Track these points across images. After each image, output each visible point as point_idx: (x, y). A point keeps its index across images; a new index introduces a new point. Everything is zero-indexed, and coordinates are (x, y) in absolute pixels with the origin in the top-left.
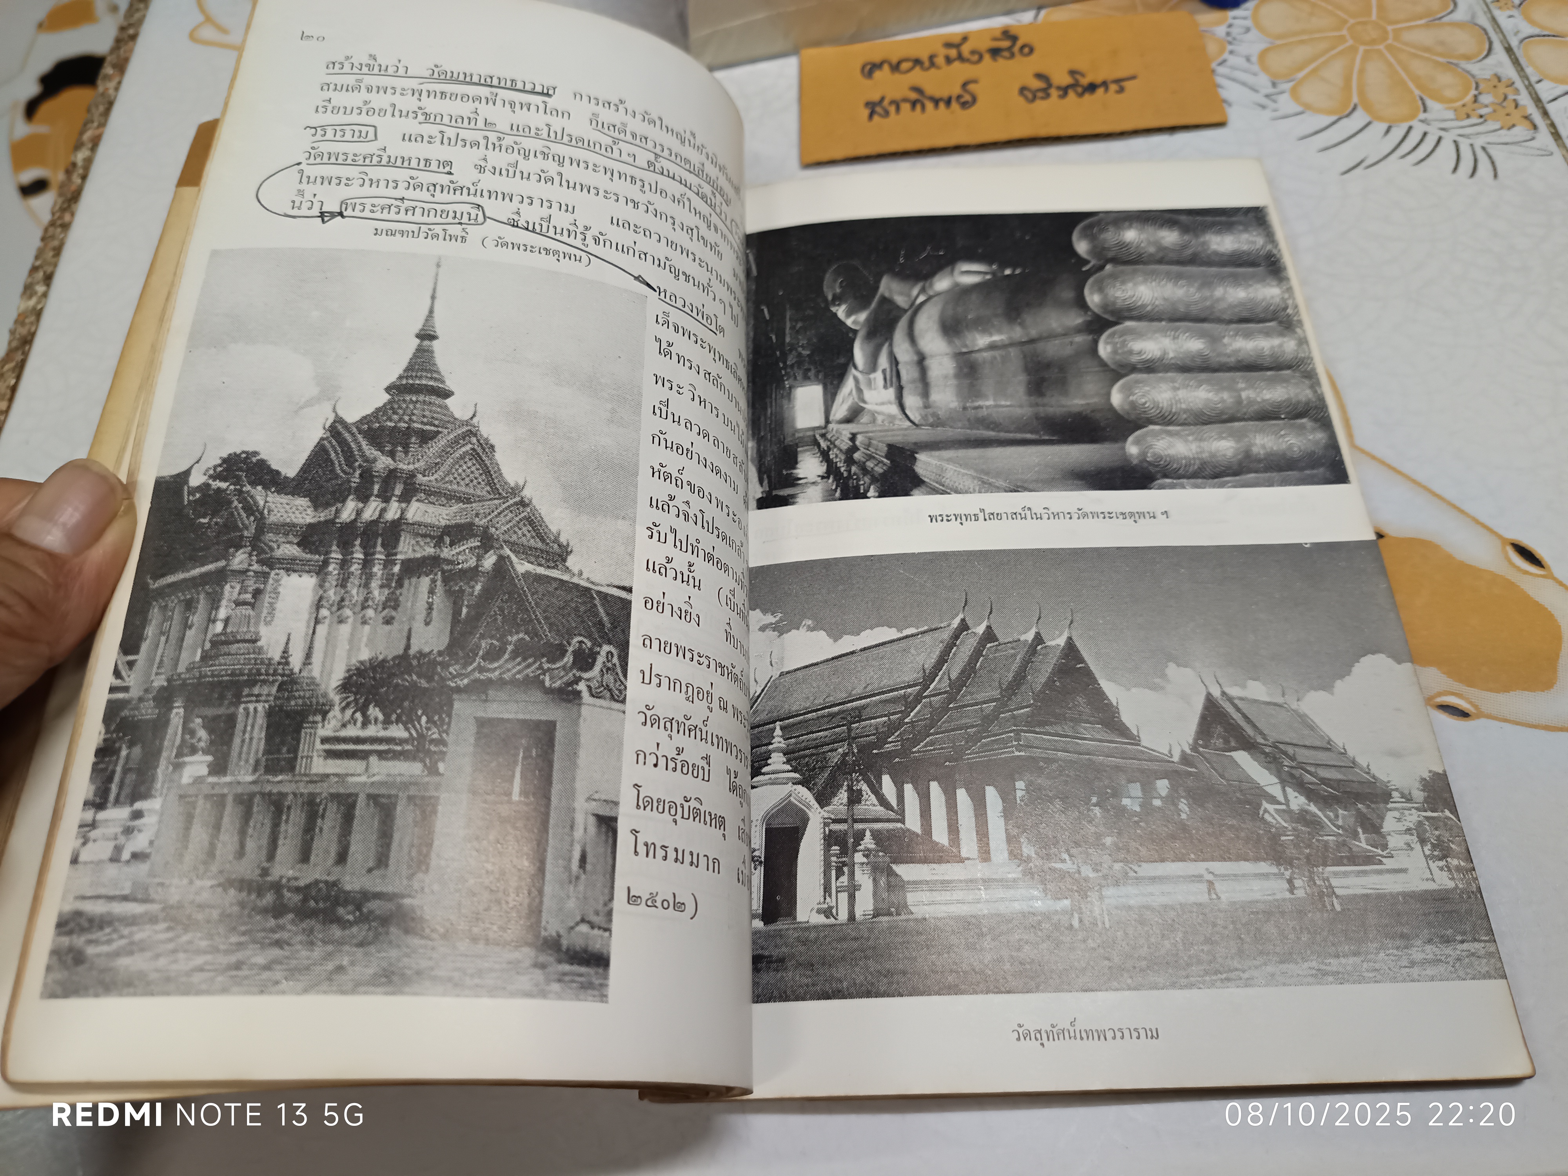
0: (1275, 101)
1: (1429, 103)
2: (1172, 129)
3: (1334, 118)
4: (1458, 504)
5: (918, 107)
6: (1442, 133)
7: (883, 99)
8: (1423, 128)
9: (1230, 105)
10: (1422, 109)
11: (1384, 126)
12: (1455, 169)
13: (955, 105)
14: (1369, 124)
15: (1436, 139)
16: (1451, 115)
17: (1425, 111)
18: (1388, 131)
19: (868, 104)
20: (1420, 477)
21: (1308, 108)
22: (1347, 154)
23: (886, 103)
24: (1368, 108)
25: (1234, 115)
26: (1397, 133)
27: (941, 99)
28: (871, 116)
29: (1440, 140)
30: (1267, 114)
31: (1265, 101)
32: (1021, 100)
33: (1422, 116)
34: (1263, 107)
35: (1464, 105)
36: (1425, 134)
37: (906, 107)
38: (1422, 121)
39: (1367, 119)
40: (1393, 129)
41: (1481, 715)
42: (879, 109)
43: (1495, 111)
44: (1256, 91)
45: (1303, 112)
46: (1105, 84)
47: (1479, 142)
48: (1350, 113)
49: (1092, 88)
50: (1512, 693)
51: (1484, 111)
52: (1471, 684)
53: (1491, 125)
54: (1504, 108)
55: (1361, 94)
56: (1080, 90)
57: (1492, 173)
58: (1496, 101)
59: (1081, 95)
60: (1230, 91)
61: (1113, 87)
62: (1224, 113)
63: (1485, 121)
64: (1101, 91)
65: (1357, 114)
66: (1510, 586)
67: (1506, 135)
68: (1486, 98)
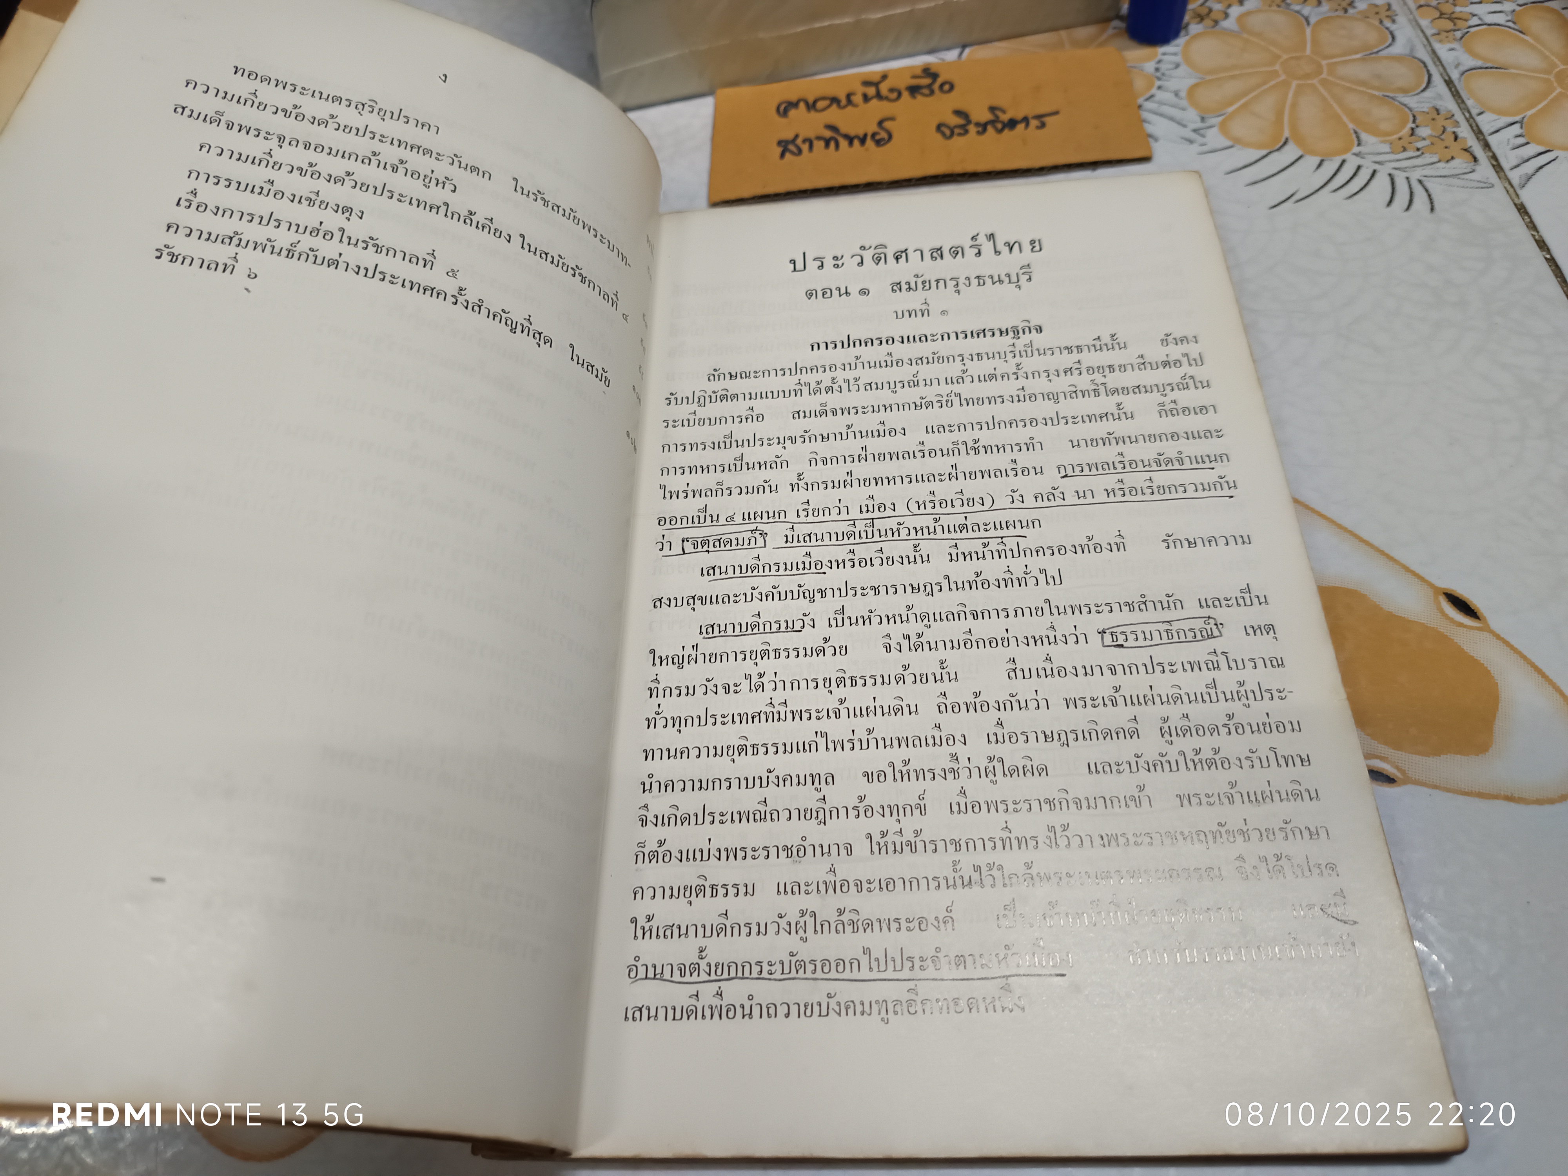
0: (1203, 136)
1: (1364, 136)
2: (1094, 165)
3: (1264, 152)
4: (1387, 551)
5: (832, 144)
6: (1377, 167)
7: (797, 136)
8: (1358, 161)
9: (1156, 140)
10: (1356, 143)
11: (1317, 160)
12: (1390, 203)
13: (869, 142)
14: (1301, 157)
15: (1370, 172)
16: (1386, 148)
17: (1359, 144)
18: (1320, 165)
19: (779, 143)
20: (1346, 522)
21: (1237, 142)
22: (1277, 189)
23: (799, 141)
24: (1300, 142)
25: (1159, 150)
26: (1330, 167)
27: (857, 137)
28: (782, 155)
29: (1374, 173)
30: (1195, 148)
31: (1193, 136)
32: (939, 136)
33: (1356, 149)
34: (1191, 142)
35: (1400, 139)
36: (1359, 168)
37: (819, 145)
38: (1355, 154)
39: (1300, 153)
40: (1326, 164)
41: (1408, 780)
42: (791, 147)
43: (1432, 144)
44: (1185, 126)
45: (1231, 147)
46: (1026, 120)
47: (1415, 176)
48: (1282, 147)
49: (1012, 124)
50: (1443, 757)
51: (1420, 144)
52: (1397, 746)
53: (1428, 158)
54: (1442, 140)
55: (1294, 128)
56: (999, 126)
57: (1429, 206)
58: (1434, 134)
59: (1000, 131)
60: (1157, 126)
61: (1034, 123)
62: (1149, 148)
63: (1423, 153)
64: (1021, 127)
65: (1287, 148)
66: (1442, 639)
67: (1443, 168)
68: (1424, 132)
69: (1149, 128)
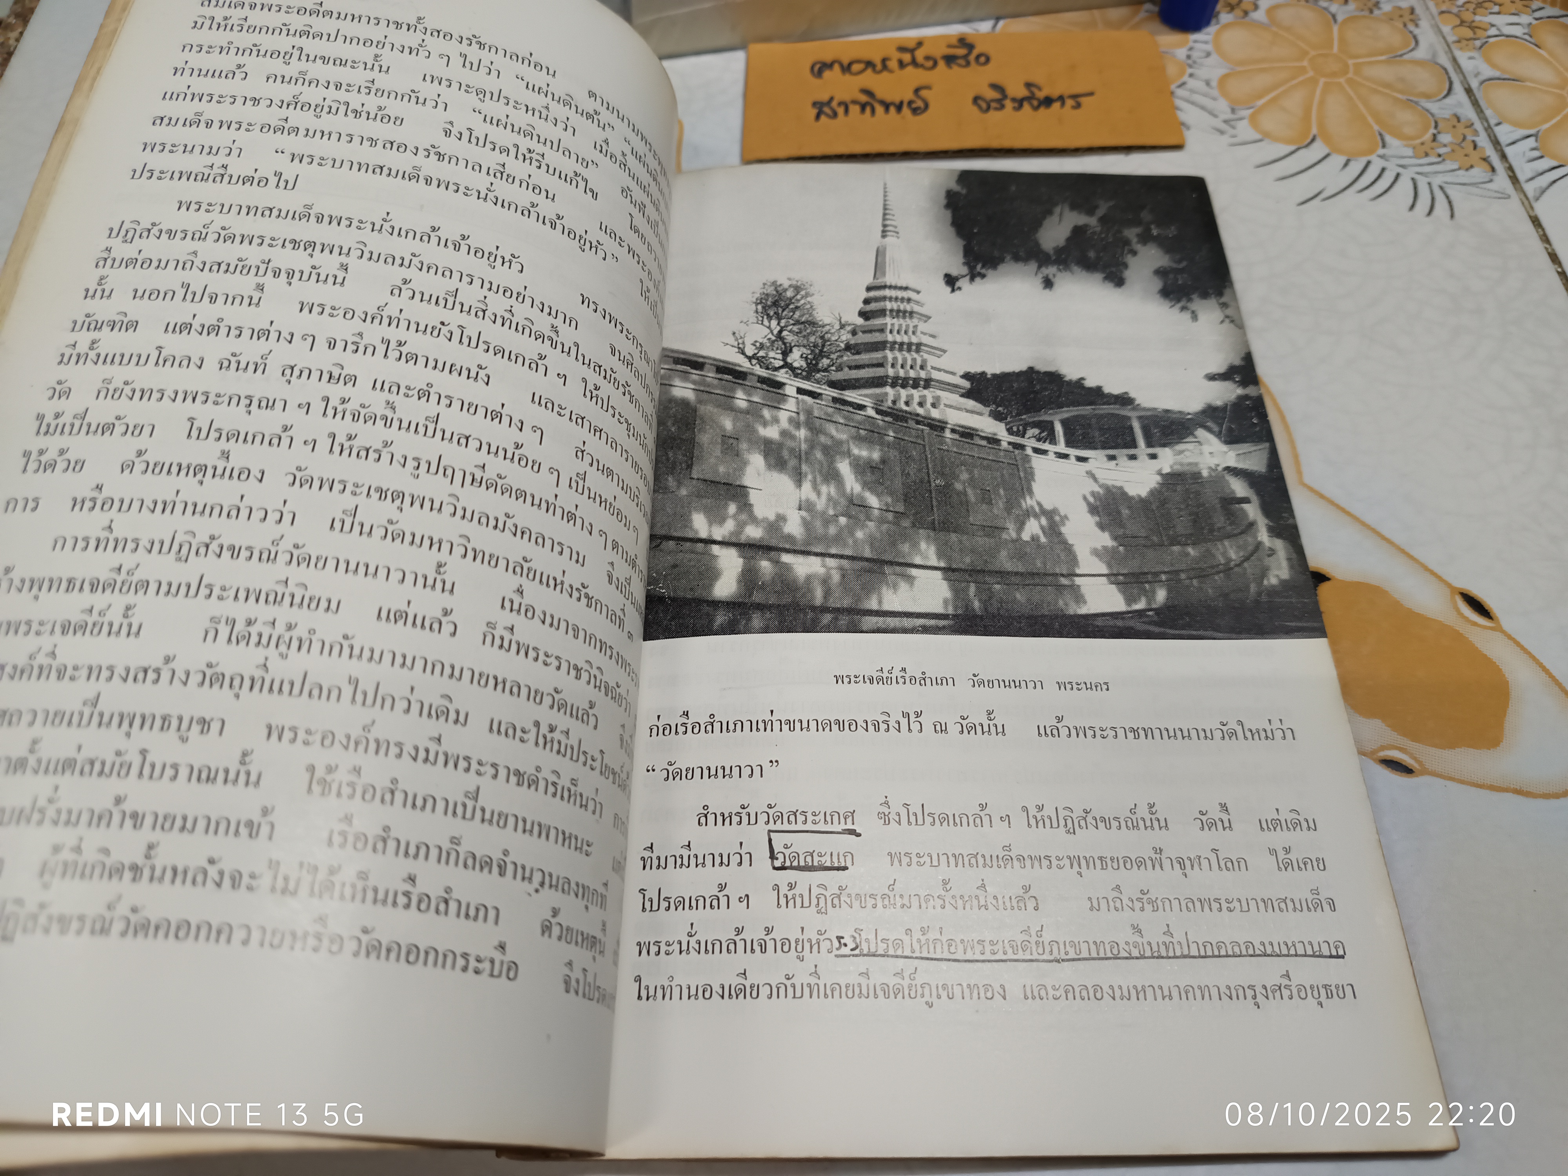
0: (1233, 127)
1: (1388, 138)
2: (1128, 149)
3: (1293, 148)
4: (1407, 549)
5: (868, 110)
6: (1400, 170)
7: (832, 99)
8: (1382, 163)
9: (1188, 128)
10: (1380, 144)
11: (1342, 159)
12: (1412, 207)
13: (906, 110)
14: (1327, 156)
15: (1394, 175)
16: (1409, 152)
17: (1384, 146)
18: (1346, 165)
19: (815, 104)
20: (1369, 519)
21: (1266, 136)
22: (1306, 185)
23: (834, 104)
24: (1328, 140)
25: (1191, 138)
26: (1356, 167)
27: (892, 104)
28: (818, 117)
29: (1398, 176)
30: (1225, 139)
31: (1224, 127)
32: (975, 109)
33: (1381, 151)
34: (1222, 132)
35: (1422, 144)
36: (1383, 170)
37: (855, 109)
38: (1382, 157)
39: (1326, 151)
40: (1352, 164)
41: (1425, 772)
42: (826, 110)
43: (1453, 151)
44: (1215, 116)
45: (1260, 140)
46: (1061, 99)
47: (1437, 181)
48: (1309, 143)
49: (1048, 102)
50: (1458, 750)
51: (1442, 151)
52: (1415, 738)
53: (1449, 165)
54: (1463, 148)
55: (1321, 125)
56: (1035, 103)
57: (1448, 213)
58: (1455, 141)
59: (1036, 108)
60: (1188, 114)
61: (1070, 103)
62: (1182, 136)
63: (1444, 160)
64: (1056, 105)
65: (1315, 146)
66: (1458, 637)
67: (1463, 176)
68: (1445, 138)
69: (1182, 116)
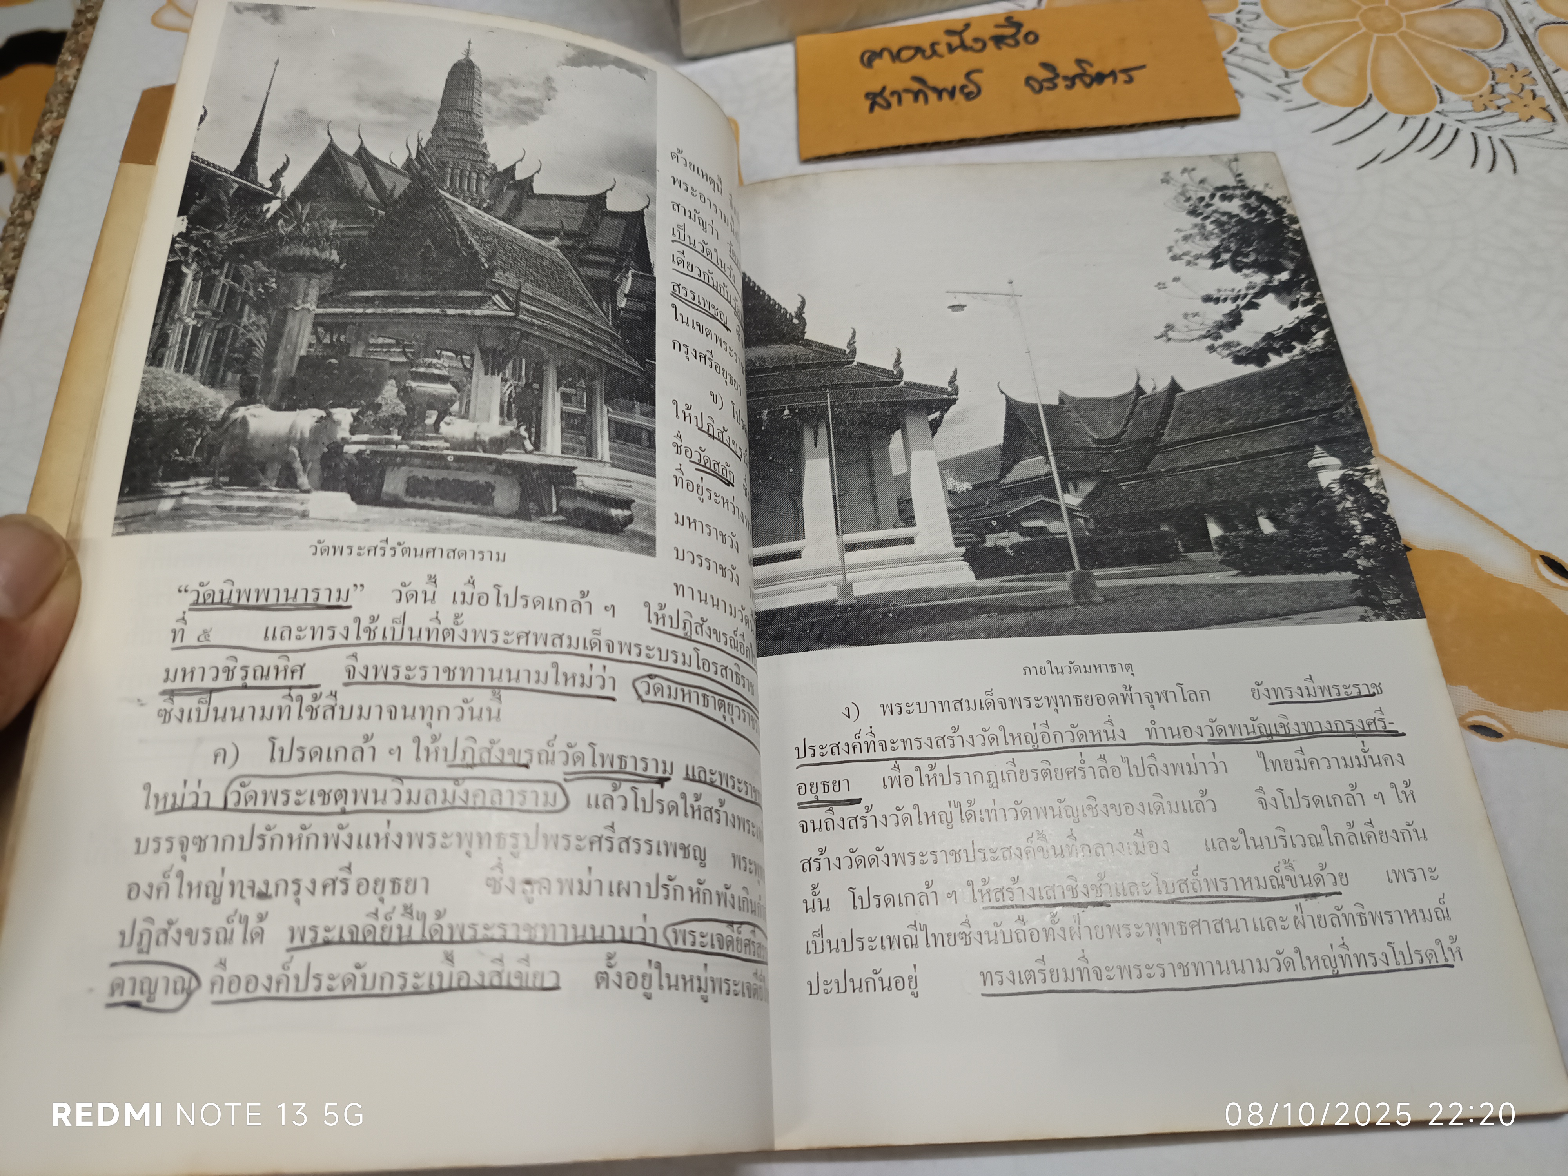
0: (1288, 92)
1: (1446, 93)
2: (1183, 122)
3: (1350, 109)
4: (1485, 515)
5: (921, 98)
6: (1460, 125)
7: (884, 89)
8: (1442, 119)
9: (1242, 96)
10: (1438, 99)
11: (1400, 118)
12: (1474, 164)
13: (958, 96)
14: (1386, 114)
15: (1453, 131)
16: (1468, 106)
17: (1441, 102)
18: (1404, 123)
19: (869, 95)
21: (1322, 99)
22: (1364, 148)
23: (887, 94)
24: (1383, 100)
25: (1247, 106)
26: (1414, 125)
27: (945, 90)
28: (872, 109)
29: (1457, 132)
30: (1280, 105)
31: (1278, 92)
32: (1028, 90)
33: (1439, 107)
34: (1276, 98)
35: (1481, 96)
36: (1442, 126)
37: (908, 98)
38: (1439, 112)
39: (1383, 110)
40: (1409, 121)
42: (879, 100)
43: (1512, 102)
44: (1269, 81)
45: (1316, 104)
46: (1113, 74)
47: (1498, 134)
48: (1366, 104)
49: (1100, 78)
51: (1500, 102)
52: (1503, 703)
53: (1509, 117)
54: (1521, 98)
55: (1377, 84)
56: (1088, 80)
57: (1512, 168)
58: (1513, 91)
59: (1088, 86)
60: (1242, 81)
61: (1122, 77)
62: (1237, 106)
63: (1504, 112)
64: (1108, 81)
65: (1371, 105)
66: (1541, 600)
67: (1523, 128)
68: (1503, 89)
69: (1235, 84)
